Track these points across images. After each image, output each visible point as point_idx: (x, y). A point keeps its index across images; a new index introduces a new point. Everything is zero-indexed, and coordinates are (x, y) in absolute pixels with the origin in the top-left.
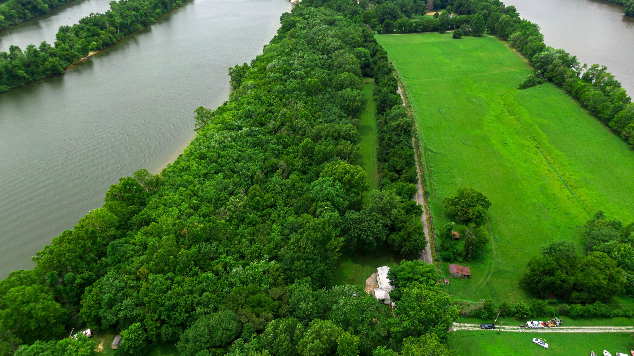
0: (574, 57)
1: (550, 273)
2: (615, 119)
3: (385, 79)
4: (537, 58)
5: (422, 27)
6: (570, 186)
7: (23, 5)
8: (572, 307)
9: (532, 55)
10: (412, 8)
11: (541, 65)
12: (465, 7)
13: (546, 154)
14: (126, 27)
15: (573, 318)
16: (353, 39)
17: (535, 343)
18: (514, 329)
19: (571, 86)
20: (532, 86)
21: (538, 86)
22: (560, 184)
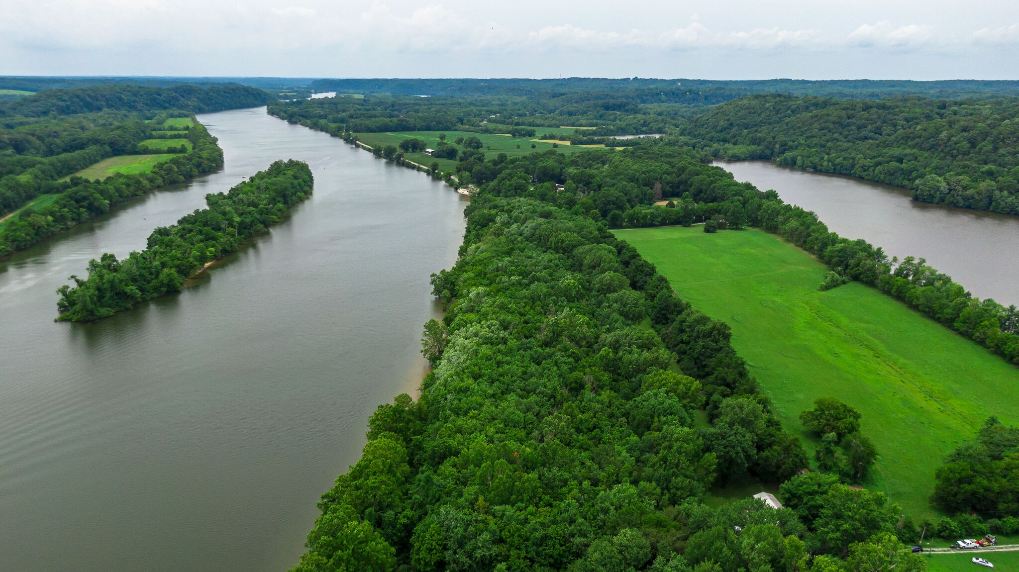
0: (879, 249)
1: (969, 480)
2: (961, 318)
3: (652, 281)
4: (831, 252)
5: (660, 219)
6: (936, 397)
7: (77, 201)
8: (1004, 522)
9: (821, 250)
10: (637, 197)
11: (840, 261)
12: (708, 193)
13: (891, 364)
14: (245, 228)
15: (1007, 535)
16: (591, 233)
17: (975, 563)
18: (945, 551)
19: (888, 283)
20: (835, 286)
21: (843, 286)
22: (923, 396)
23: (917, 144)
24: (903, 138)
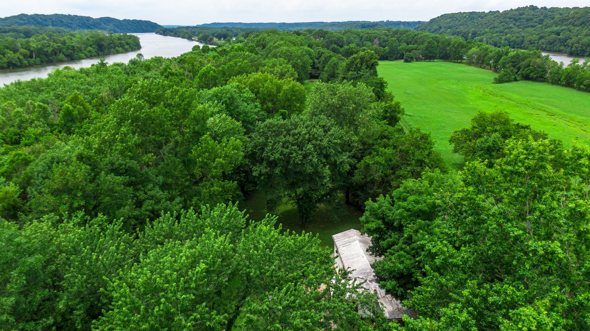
4: (505, 59)
13: (567, 120)
21: (515, 82)
23: (570, 23)
24: (560, 21)
